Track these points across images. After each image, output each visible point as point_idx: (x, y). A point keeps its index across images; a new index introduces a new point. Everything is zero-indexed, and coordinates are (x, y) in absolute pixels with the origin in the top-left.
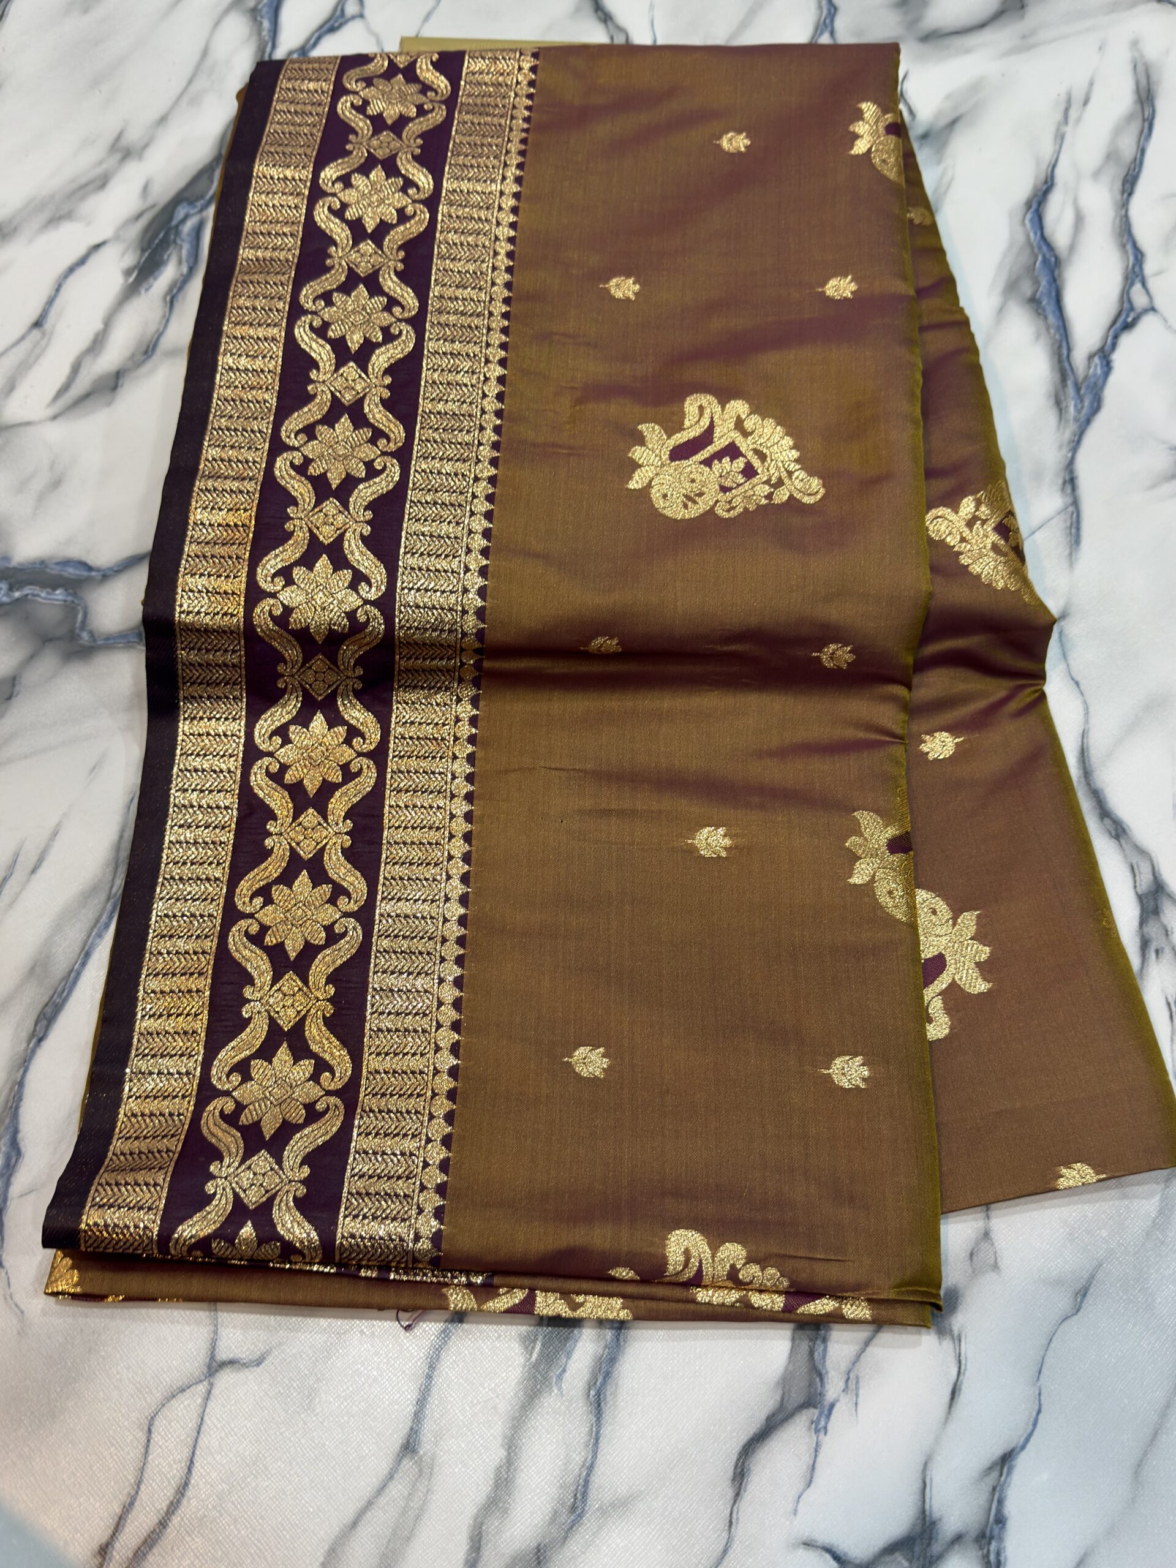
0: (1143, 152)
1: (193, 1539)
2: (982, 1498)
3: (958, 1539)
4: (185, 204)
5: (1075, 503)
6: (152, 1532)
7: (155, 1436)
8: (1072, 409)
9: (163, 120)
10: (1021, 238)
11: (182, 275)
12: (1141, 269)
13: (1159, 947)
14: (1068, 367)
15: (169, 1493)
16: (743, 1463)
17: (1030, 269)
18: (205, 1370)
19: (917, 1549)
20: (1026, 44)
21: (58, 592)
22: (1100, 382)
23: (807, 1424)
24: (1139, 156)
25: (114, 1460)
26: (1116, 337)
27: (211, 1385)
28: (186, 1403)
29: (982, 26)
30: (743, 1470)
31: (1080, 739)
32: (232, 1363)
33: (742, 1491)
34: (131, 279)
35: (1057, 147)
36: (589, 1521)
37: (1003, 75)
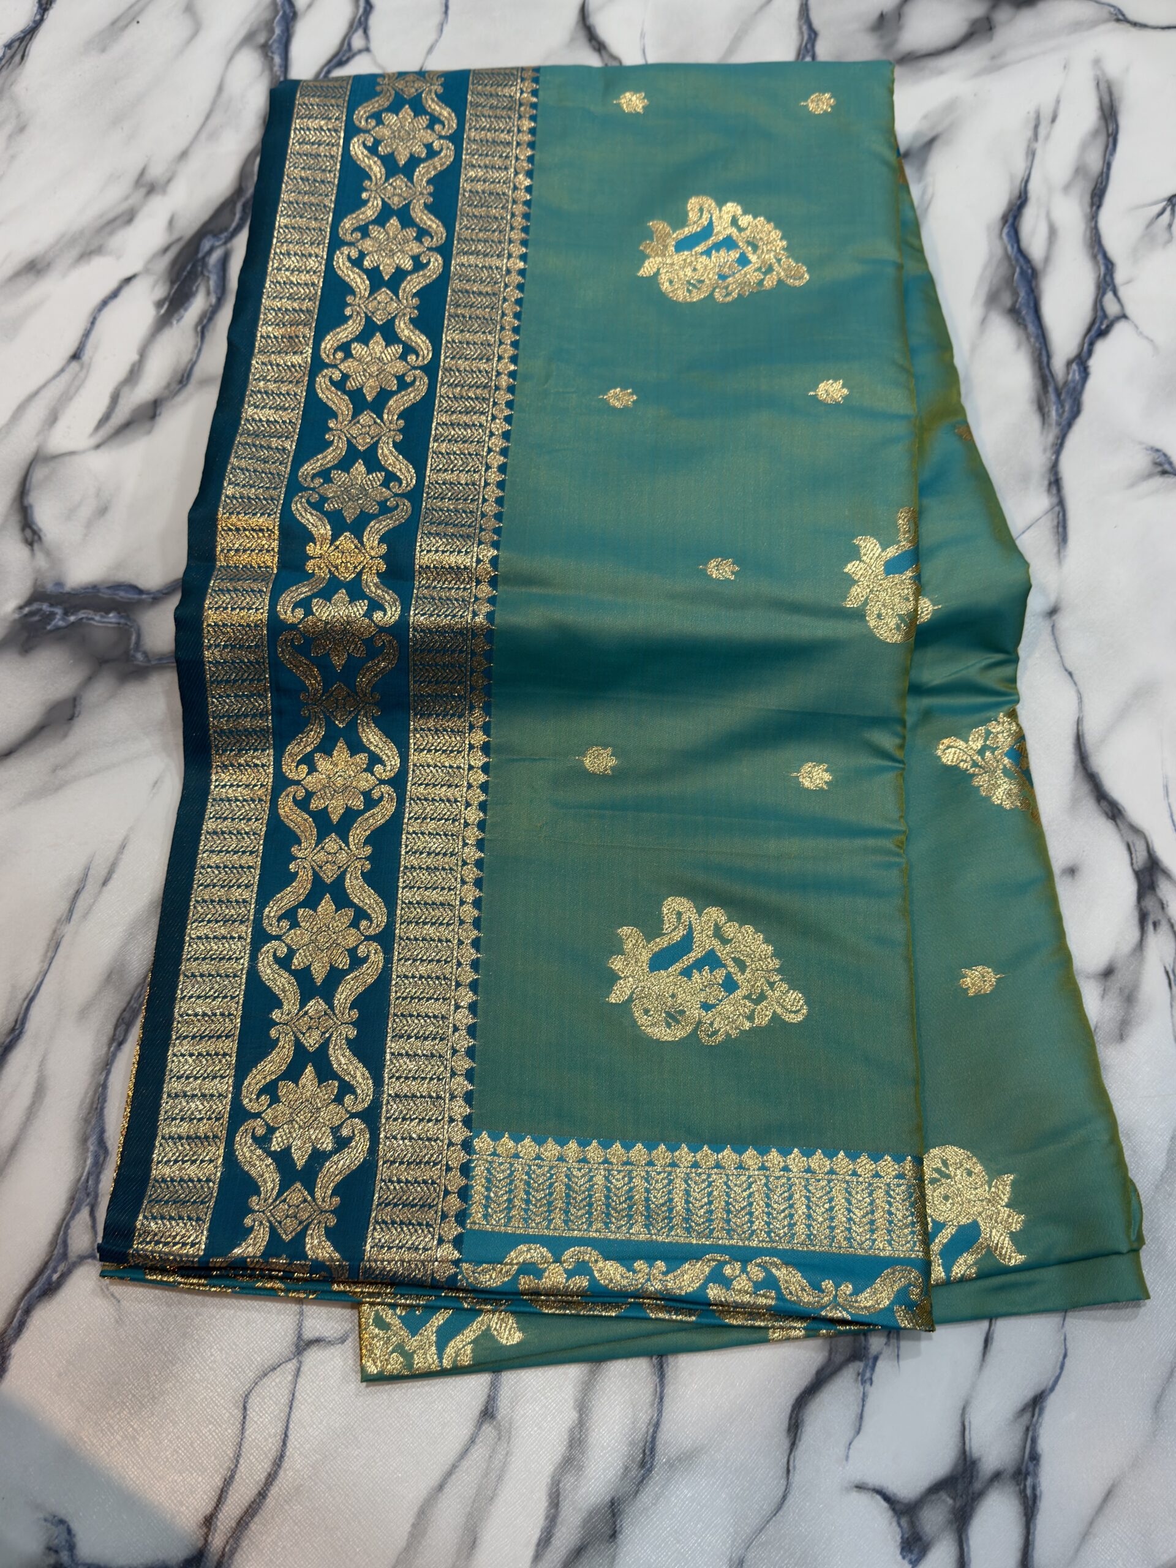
0: (1108, 165)
1: (291, 1508)
2: (1017, 1436)
3: (997, 1476)
4: (209, 237)
5: (1061, 503)
6: (252, 1502)
7: (250, 1413)
8: (1054, 414)
9: (184, 155)
10: (999, 252)
11: (211, 306)
12: (1112, 278)
13: (1156, 920)
14: (1047, 372)
15: (266, 1466)
16: (797, 1415)
17: (1009, 281)
18: (293, 1349)
19: (960, 1487)
20: (995, 65)
21: (111, 615)
22: (1079, 387)
23: (854, 1376)
24: (1105, 170)
25: (213, 1436)
26: (1092, 344)
27: (300, 1363)
28: (277, 1380)
29: (953, 48)
30: (797, 1421)
31: (1075, 726)
32: (317, 1341)
33: (797, 1441)
34: (163, 311)
35: (1029, 163)
36: (658, 1474)
37: (975, 95)
